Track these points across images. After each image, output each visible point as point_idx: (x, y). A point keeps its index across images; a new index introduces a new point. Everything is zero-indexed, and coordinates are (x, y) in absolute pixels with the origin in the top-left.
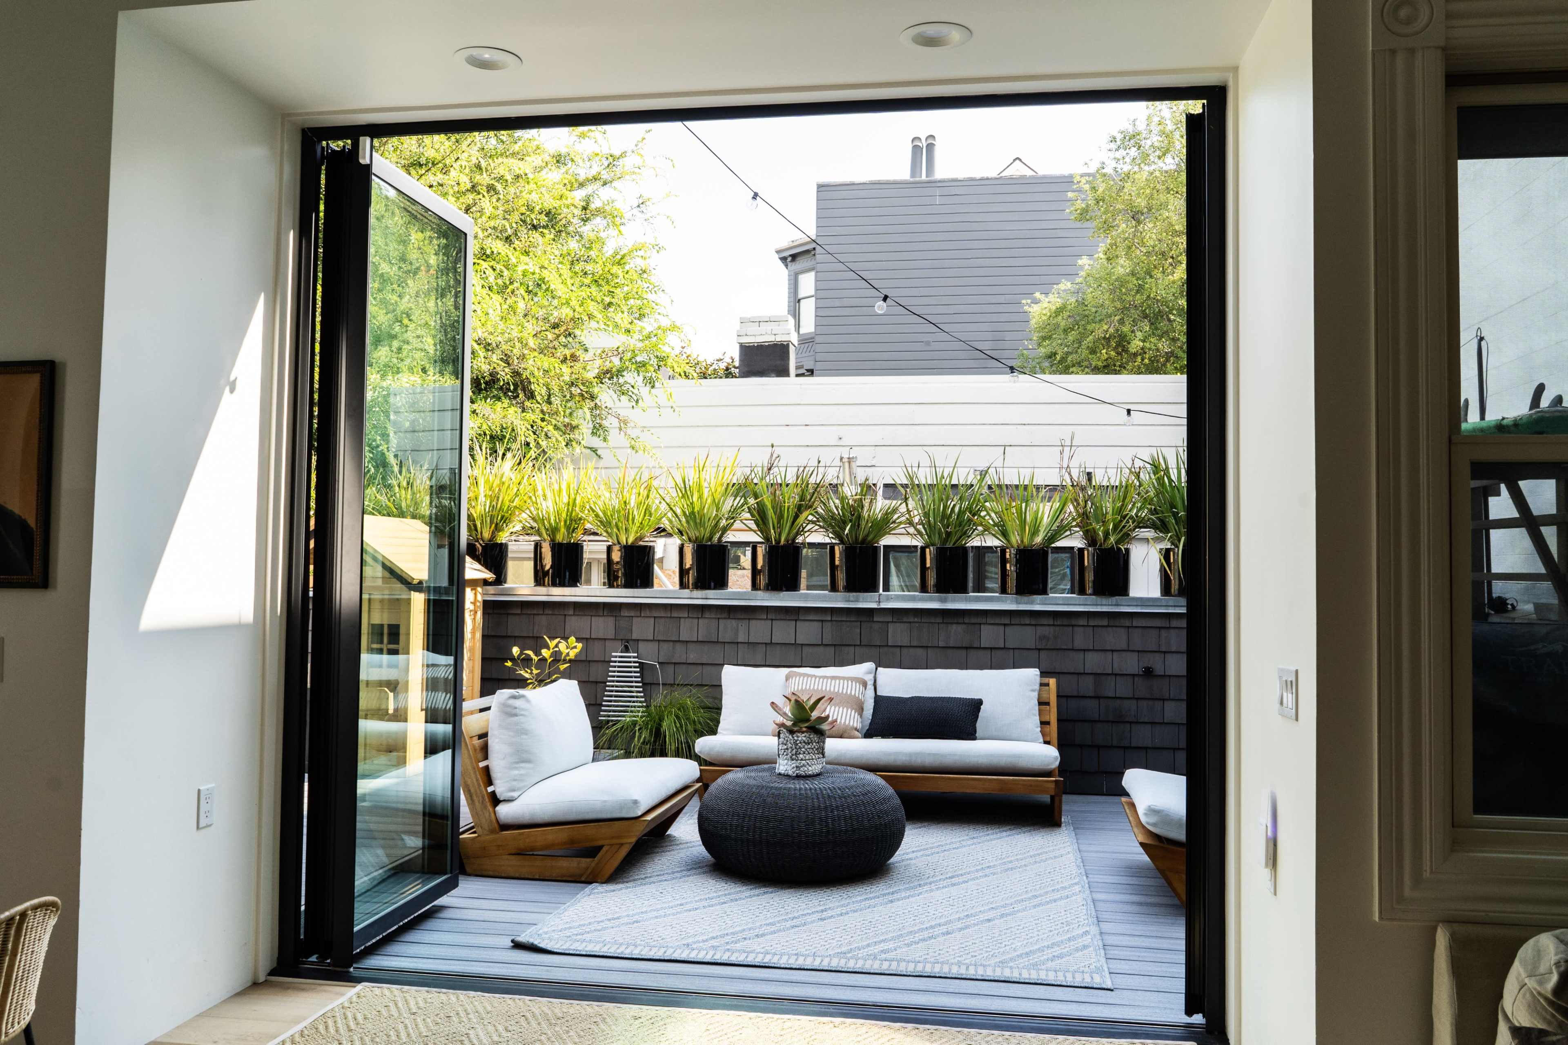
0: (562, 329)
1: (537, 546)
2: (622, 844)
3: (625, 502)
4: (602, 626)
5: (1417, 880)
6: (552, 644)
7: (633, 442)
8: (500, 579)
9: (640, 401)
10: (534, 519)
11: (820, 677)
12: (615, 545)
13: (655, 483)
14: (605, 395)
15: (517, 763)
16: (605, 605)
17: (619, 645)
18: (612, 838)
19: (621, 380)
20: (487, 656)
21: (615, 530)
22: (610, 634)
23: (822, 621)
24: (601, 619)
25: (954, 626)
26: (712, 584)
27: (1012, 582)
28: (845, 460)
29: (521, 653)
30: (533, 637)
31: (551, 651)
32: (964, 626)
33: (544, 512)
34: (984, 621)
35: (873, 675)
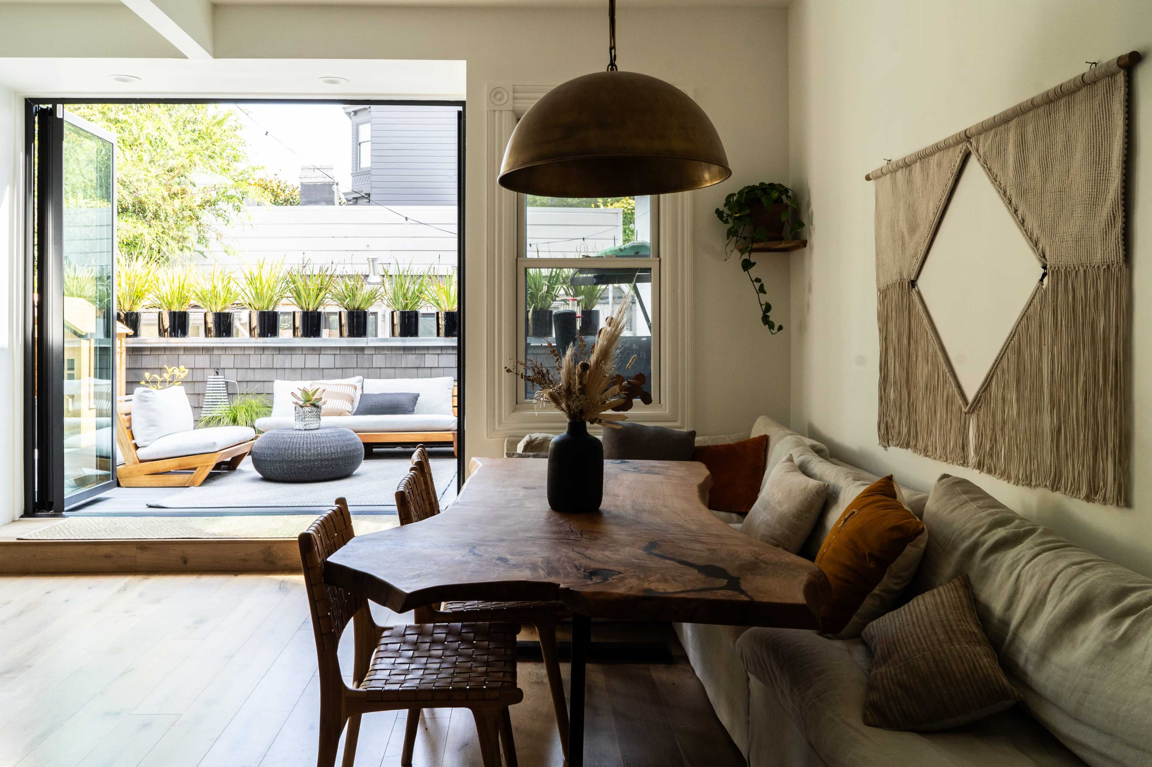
0: (176, 172)
1: (160, 314)
2: (208, 466)
3: (215, 287)
4: (202, 360)
5: (500, 422)
6: (170, 370)
7: (226, 248)
8: (136, 335)
9: (230, 221)
10: (158, 297)
11: (331, 385)
12: (209, 312)
13: (233, 276)
14: (206, 216)
15: (148, 426)
16: (203, 348)
17: (213, 372)
18: (202, 463)
19: (217, 207)
20: (129, 381)
21: (209, 303)
22: (207, 365)
23: (335, 354)
24: (201, 357)
25: (410, 356)
26: (269, 335)
27: (442, 331)
28: (370, 260)
29: (151, 377)
30: (158, 368)
31: (170, 374)
32: (416, 355)
33: (164, 293)
34: (427, 353)
35: (361, 383)
